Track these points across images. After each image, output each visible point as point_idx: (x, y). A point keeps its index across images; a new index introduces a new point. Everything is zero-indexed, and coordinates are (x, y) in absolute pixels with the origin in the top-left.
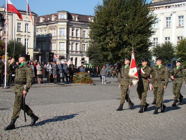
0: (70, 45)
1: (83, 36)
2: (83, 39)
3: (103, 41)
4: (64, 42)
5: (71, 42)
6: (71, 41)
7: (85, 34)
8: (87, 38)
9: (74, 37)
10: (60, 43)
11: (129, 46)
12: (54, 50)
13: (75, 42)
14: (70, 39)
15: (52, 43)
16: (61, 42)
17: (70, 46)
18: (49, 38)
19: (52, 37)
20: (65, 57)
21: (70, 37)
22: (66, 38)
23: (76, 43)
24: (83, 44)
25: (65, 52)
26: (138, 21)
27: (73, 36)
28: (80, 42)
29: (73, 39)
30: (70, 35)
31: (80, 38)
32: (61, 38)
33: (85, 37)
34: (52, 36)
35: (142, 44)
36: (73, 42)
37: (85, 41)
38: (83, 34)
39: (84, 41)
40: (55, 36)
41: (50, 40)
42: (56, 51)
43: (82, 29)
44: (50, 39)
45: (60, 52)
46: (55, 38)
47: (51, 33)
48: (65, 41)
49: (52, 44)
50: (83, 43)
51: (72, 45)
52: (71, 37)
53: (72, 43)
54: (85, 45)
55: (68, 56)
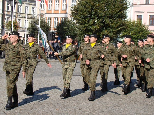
0: (5, 19)
1: (19, 11)
2: (18, 14)
3: (88, 23)
5: (6, 17)
6: (7, 15)
7: (20, 9)
8: (23, 14)
11: (109, 28)
14: (6, 13)
17: (6, 21)
22: (1, 12)
24: (18, 20)
26: (118, 7)
27: (8, 11)
28: (16, 18)
29: (8, 13)
30: (6, 9)
31: (16, 13)
33: (20, 12)
35: (121, 27)
36: (9, 17)
37: (21, 16)
38: (19, 8)
39: (20, 16)
43: (18, 4)
48: (1, 16)
50: (18, 18)
51: (7, 19)
52: (6, 11)
53: (7, 17)
54: (21, 20)
55: (3, 31)
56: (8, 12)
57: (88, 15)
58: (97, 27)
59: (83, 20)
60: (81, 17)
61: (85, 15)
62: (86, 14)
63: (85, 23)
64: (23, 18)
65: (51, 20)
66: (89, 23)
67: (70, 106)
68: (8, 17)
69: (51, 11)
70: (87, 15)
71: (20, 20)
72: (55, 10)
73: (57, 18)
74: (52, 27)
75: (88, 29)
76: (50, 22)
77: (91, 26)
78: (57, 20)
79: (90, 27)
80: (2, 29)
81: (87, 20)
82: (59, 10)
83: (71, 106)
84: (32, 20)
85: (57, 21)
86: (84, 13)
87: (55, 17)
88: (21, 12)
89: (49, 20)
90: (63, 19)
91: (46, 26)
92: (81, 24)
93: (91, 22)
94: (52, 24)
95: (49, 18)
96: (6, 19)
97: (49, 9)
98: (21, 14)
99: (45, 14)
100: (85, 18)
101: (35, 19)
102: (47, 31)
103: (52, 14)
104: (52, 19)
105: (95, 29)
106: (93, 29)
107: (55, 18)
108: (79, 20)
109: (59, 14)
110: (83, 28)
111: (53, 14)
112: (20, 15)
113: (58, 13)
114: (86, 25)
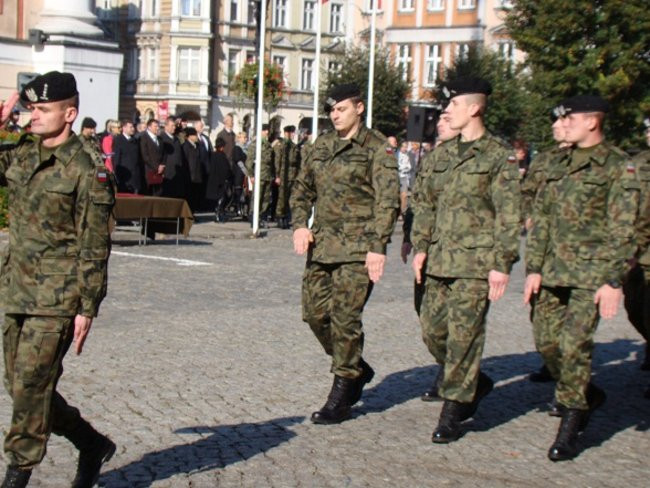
0: (223, 57)
1: (277, 23)
2: (275, 36)
3: (577, 63)
4: (197, 48)
5: (225, 48)
6: (230, 40)
7: (283, 12)
8: (294, 32)
9: (239, 26)
10: (180, 48)
12: (148, 78)
13: (245, 49)
14: (225, 31)
15: (139, 50)
16: (186, 48)
17: (224, 65)
18: (127, 26)
19: (138, 22)
20: (203, 113)
21: (222, 24)
22: (206, 28)
23: (248, 52)
24: (275, 58)
25: (204, 92)
27: (235, 22)
29: (235, 33)
30: (225, 14)
31: (266, 30)
32: (187, 27)
33: (283, 24)
34: (143, 17)
36: (237, 47)
37: (286, 43)
38: (277, 11)
39: (281, 44)
40: (157, 16)
41: (134, 33)
42: (158, 83)
44: (131, 28)
45: (180, 88)
46: (157, 27)
47: (137, 5)
48: (205, 43)
49: (142, 52)
50: (275, 53)
51: (231, 58)
52: (227, 24)
53: (231, 50)
54: (286, 62)
55: (214, 106)
56: (233, 26)
57: (580, 25)
58: (621, 78)
59: (559, 49)
60: (547, 39)
61: (564, 28)
62: (573, 22)
63: (566, 62)
64: (294, 53)
65: (410, 55)
66: (584, 61)
67: (542, 429)
68: (233, 47)
69: (412, 15)
70: (575, 25)
71: (282, 59)
72: (428, 14)
73: (436, 48)
74: (416, 84)
75: (581, 89)
76: (405, 66)
77: (592, 74)
78: (440, 55)
79: (587, 82)
80: (209, 98)
81: (574, 48)
82: (445, 10)
83: (545, 432)
84: (333, 58)
85: (436, 59)
86: (562, 21)
87: (428, 44)
88: (288, 26)
89: (402, 55)
90: (462, 48)
91: (393, 81)
92: (549, 67)
93: (594, 57)
94: (416, 74)
95: (402, 46)
96: (227, 56)
97: (404, 6)
98: (287, 35)
99: (389, 29)
100: (567, 40)
101: (342, 53)
102: (396, 102)
103: (414, 31)
104: (417, 51)
105: (612, 89)
106: (603, 89)
107: (427, 48)
108: (538, 50)
109: (444, 27)
110: (555, 83)
111: (421, 28)
112: (281, 40)
113: (441, 24)
114: (569, 70)
